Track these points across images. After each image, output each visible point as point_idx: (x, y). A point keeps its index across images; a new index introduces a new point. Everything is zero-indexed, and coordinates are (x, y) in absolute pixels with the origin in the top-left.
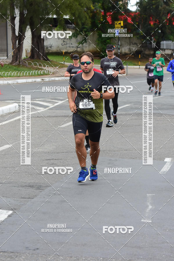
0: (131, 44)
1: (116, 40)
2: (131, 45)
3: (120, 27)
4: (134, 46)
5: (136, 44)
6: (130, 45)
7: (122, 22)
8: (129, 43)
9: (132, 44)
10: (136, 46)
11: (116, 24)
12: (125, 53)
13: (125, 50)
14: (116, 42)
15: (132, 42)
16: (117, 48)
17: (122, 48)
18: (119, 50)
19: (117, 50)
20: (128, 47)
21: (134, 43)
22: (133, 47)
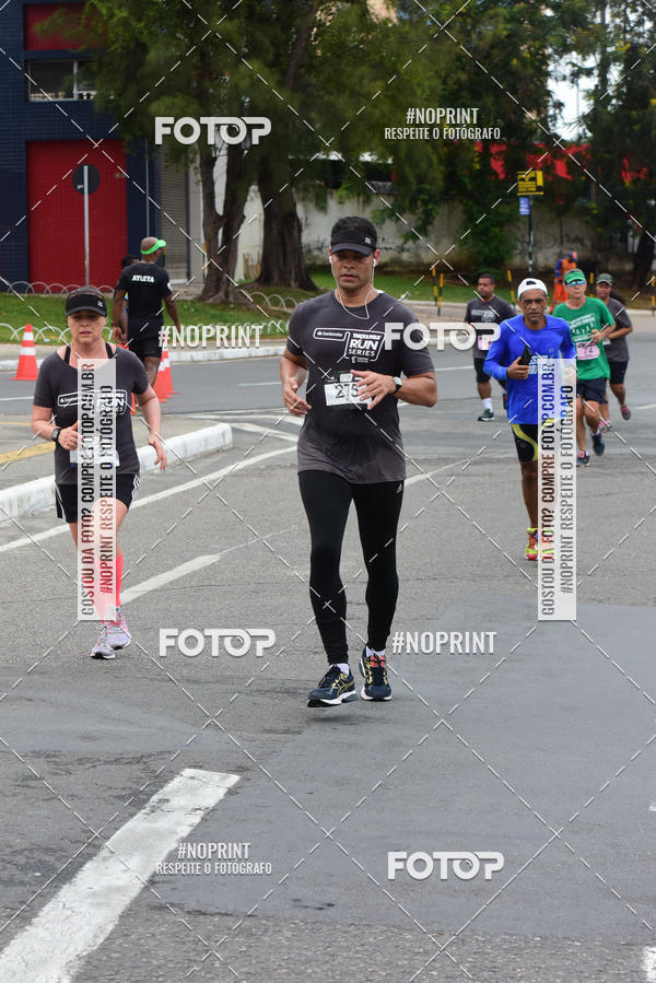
0: (565, 239)
1: (519, 229)
2: (566, 244)
3: (534, 189)
4: (574, 246)
5: (579, 240)
6: (562, 243)
7: (540, 175)
8: (558, 236)
9: (568, 241)
10: (579, 246)
11: (523, 180)
12: (545, 267)
13: (547, 259)
14: (519, 235)
15: (567, 235)
16: (521, 253)
17: (536, 253)
18: (531, 258)
19: (523, 258)
20: (556, 249)
21: (572, 236)
22: (572, 250)
